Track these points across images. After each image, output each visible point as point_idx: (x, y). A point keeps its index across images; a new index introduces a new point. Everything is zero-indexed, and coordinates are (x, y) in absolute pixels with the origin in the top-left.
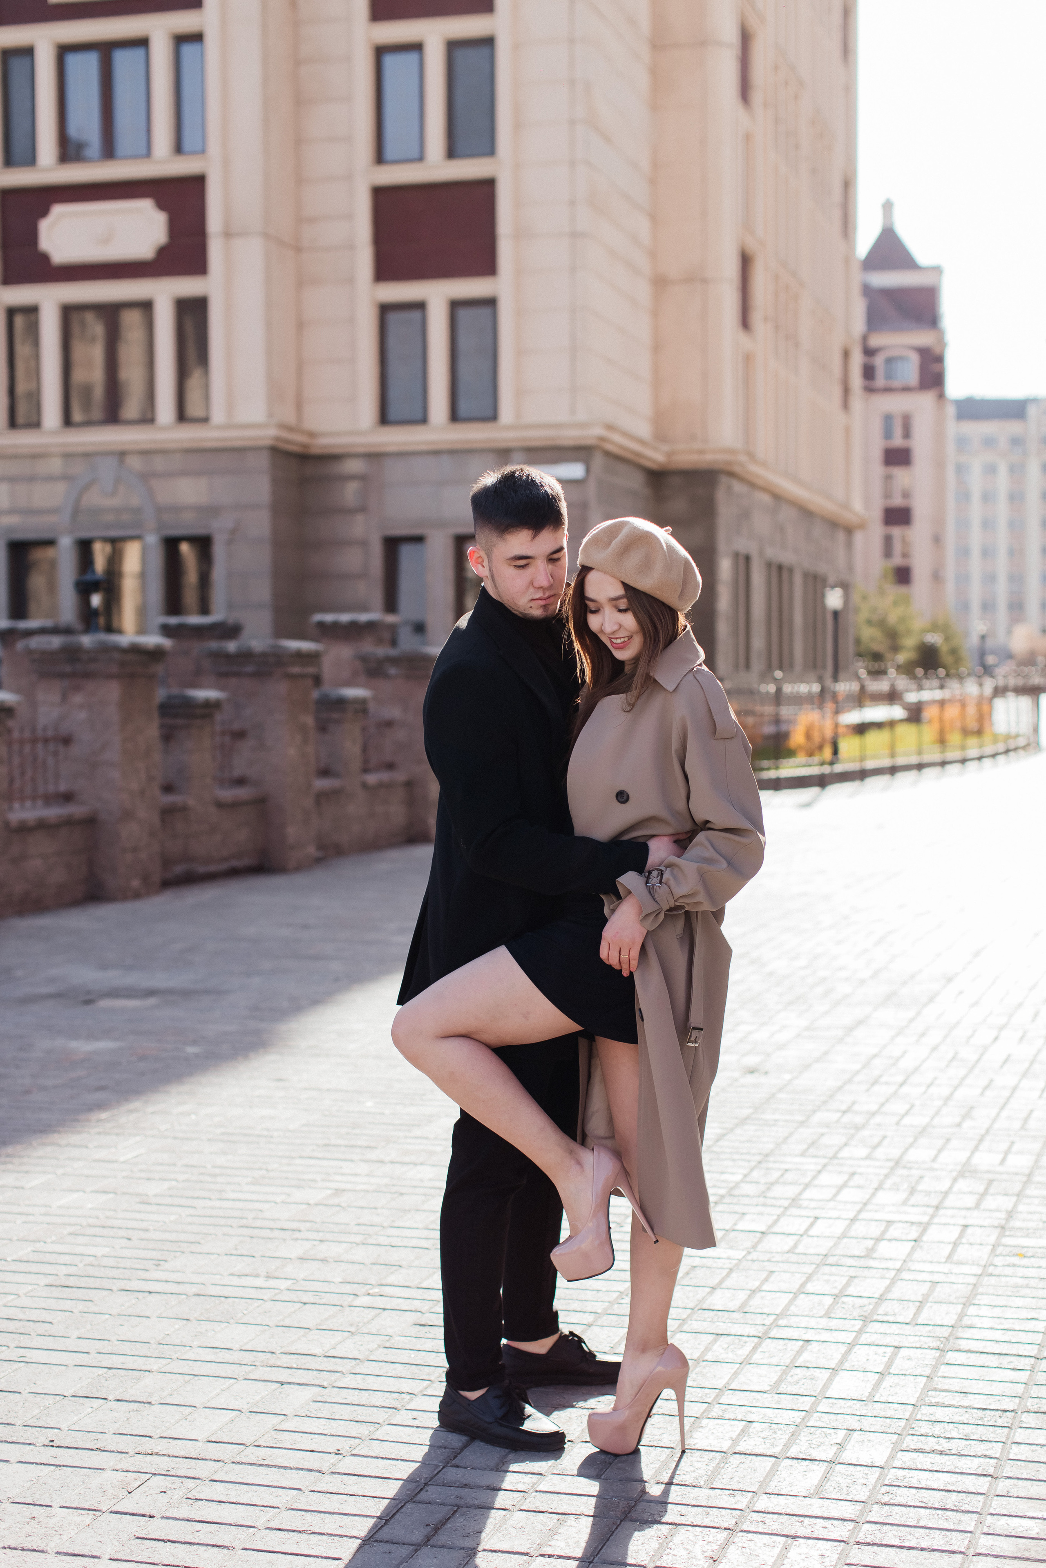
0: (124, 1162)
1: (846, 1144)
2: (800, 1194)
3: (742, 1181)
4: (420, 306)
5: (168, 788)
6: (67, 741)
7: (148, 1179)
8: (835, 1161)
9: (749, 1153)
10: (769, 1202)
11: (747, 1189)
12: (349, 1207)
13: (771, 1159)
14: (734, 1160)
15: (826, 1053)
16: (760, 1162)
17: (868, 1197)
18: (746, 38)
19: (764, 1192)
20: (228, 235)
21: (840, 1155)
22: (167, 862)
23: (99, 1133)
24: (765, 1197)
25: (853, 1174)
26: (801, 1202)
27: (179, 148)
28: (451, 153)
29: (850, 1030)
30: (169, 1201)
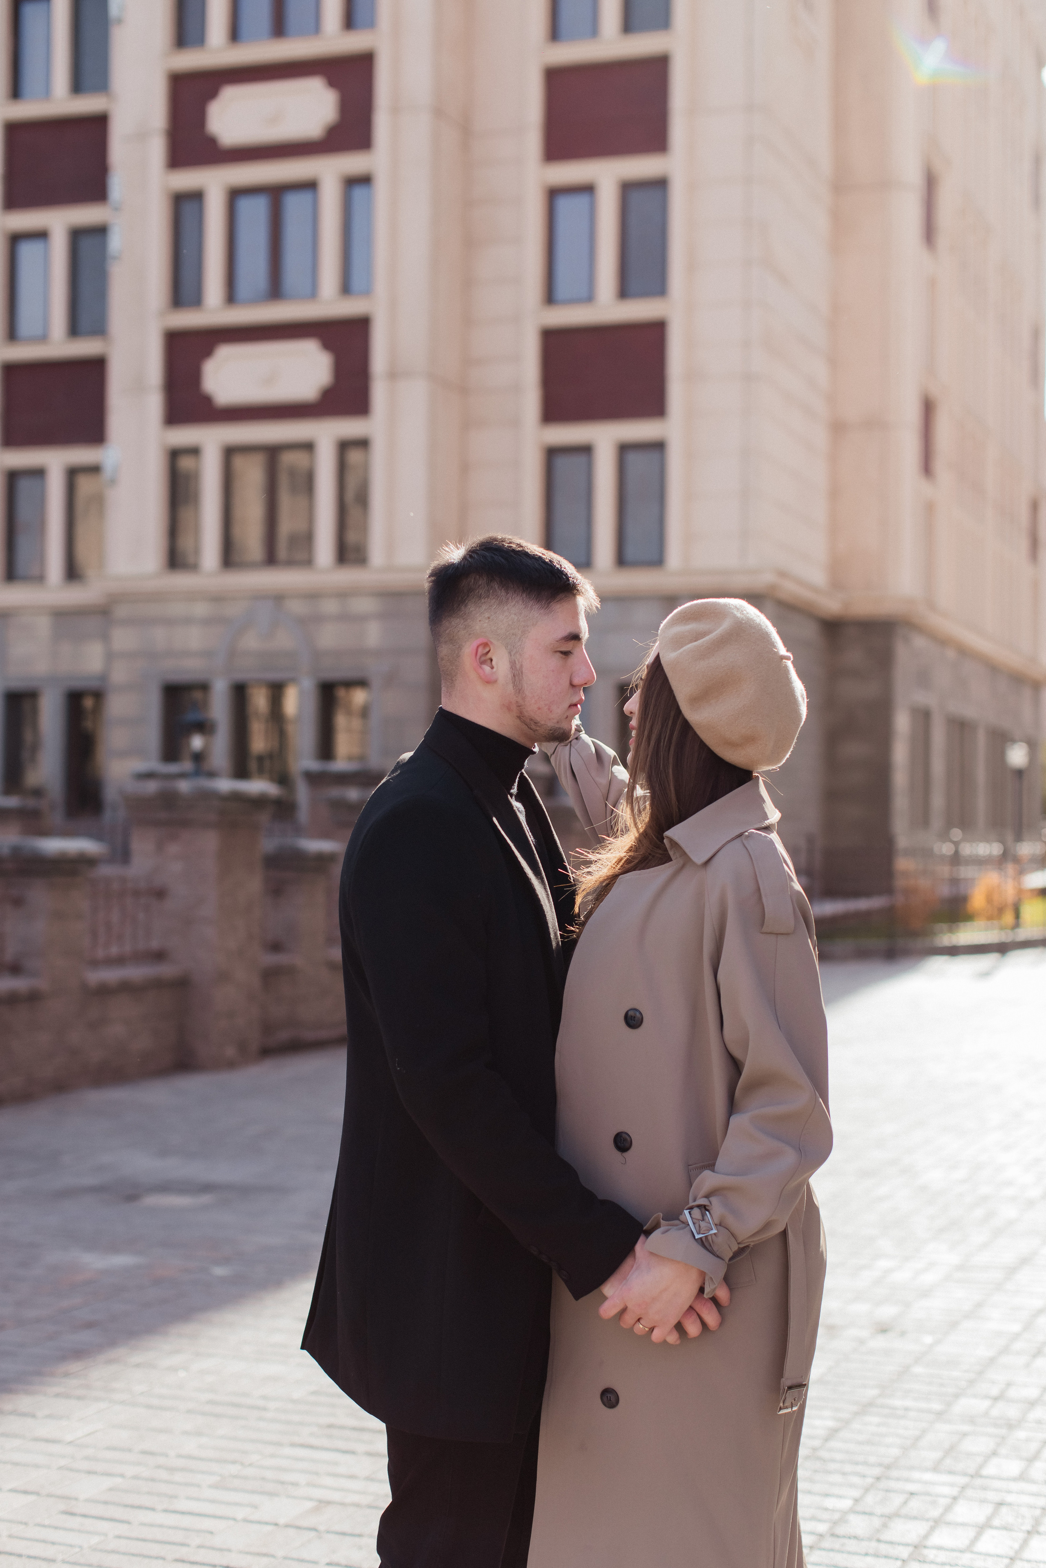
0: (70, 1443)
1: (994, 1453)
2: (926, 1536)
3: (852, 1511)
4: (586, 450)
5: (276, 947)
6: (160, 894)
7: (89, 1472)
8: (978, 1482)
9: (865, 1463)
10: (884, 1548)
11: (858, 1525)
12: (328, 1532)
13: (894, 1473)
14: (844, 1474)
15: (979, 1305)
16: (878, 1479)
17: (1016, 1546)
18: (931, 183)
19: (878, 1531)
20: (393, 375)
21: (984, 1472)
22: (267, 1028)
23: (57, 1395)
24: (879, 1541)
25: (1000, 1504)
26: (926, 1552)
27: (346, 288)
28: (624, 292)
29: (1011, 1271)
30: (100, 1510)
